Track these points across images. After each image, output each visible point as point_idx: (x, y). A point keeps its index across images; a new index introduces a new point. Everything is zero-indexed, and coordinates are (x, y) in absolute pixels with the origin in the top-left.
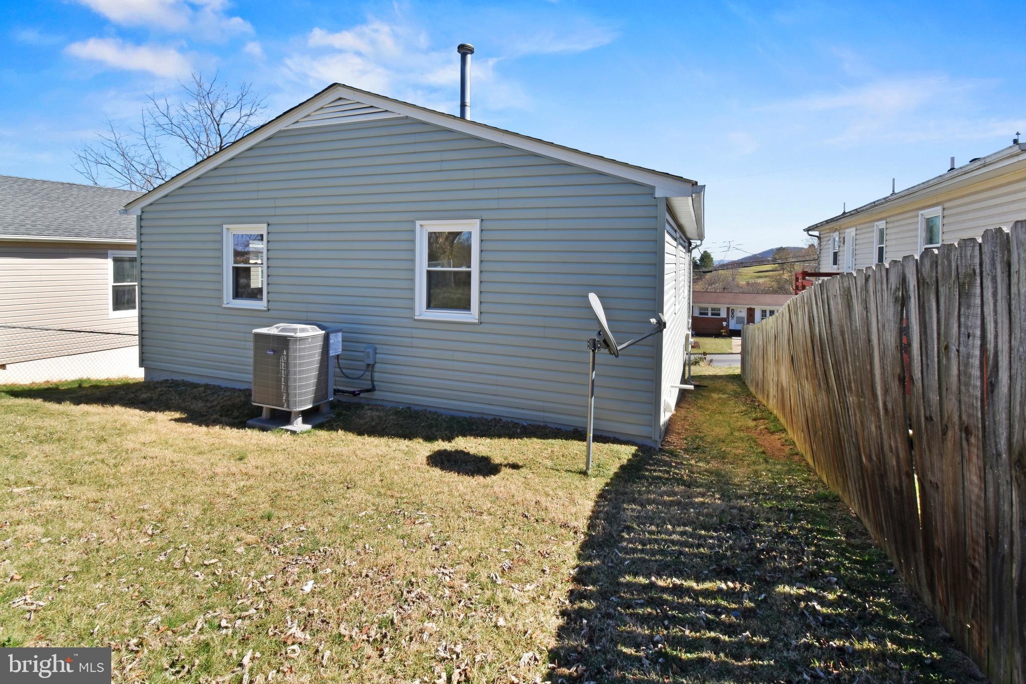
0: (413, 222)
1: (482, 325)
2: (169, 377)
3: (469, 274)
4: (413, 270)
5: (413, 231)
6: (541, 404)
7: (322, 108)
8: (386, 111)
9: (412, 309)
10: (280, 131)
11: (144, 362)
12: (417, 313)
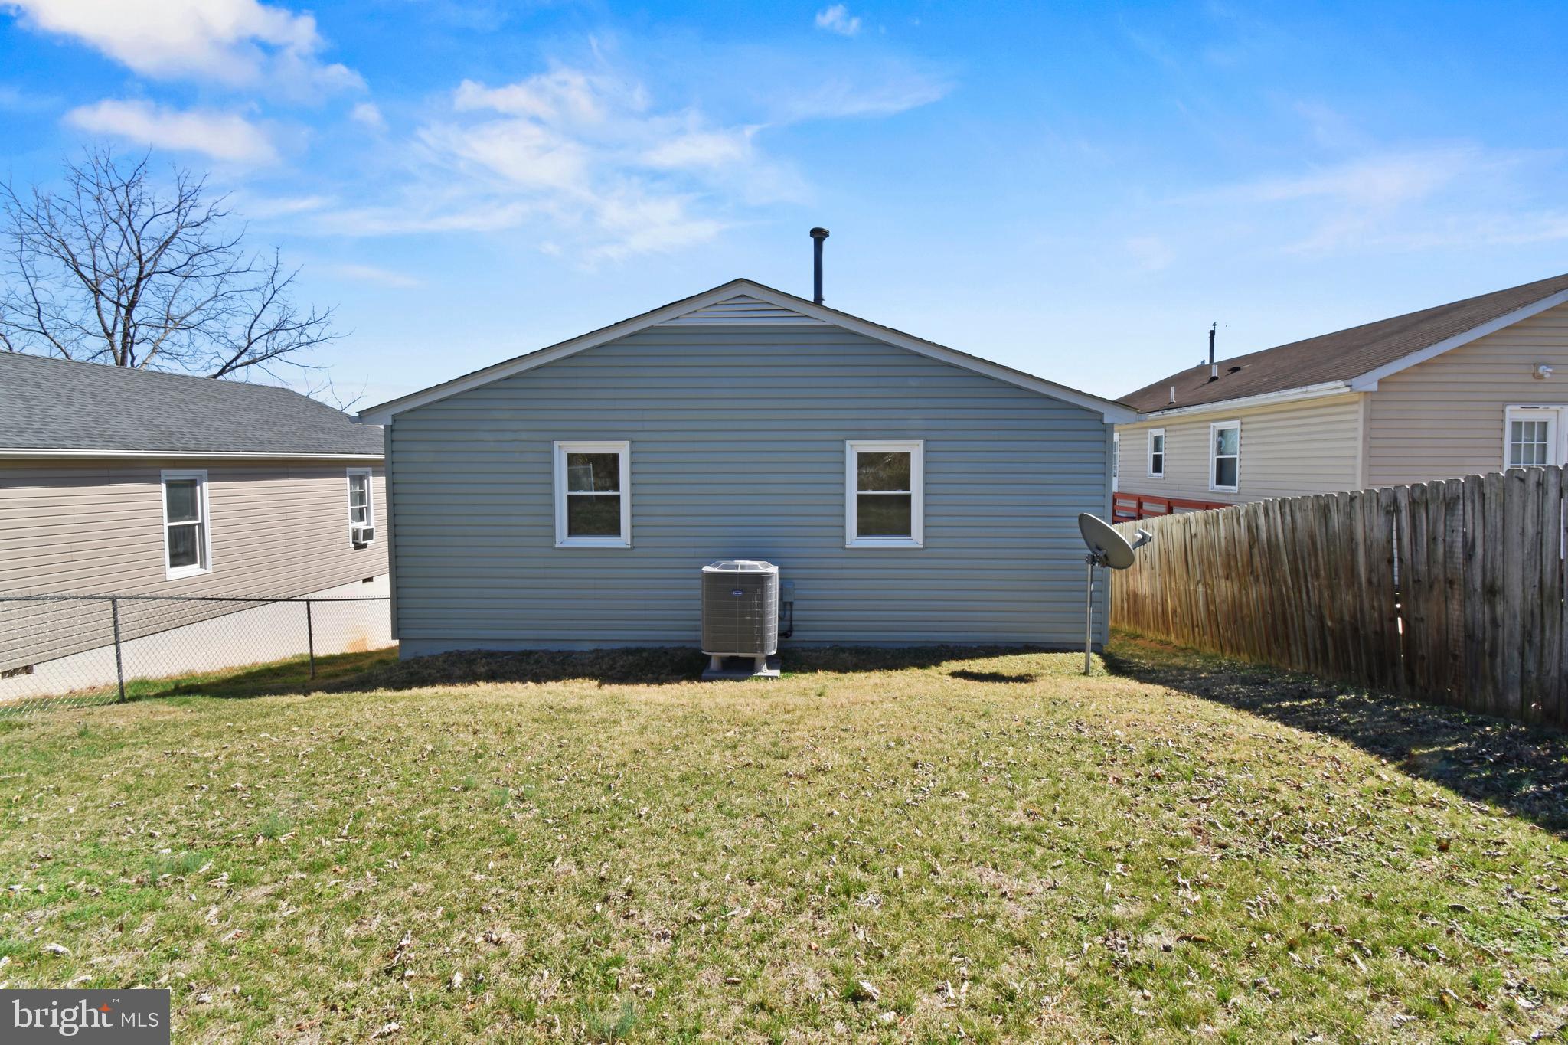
0: (843, 442)
1: (927, 551)
2: (452, 647)
3: (908, 498)
4: (843, 495)
5: (843, 452)
6: (993, 625)
7: (715, 304)
8: (806, 316)
9: (843, 537)
10: (652, 327)
11: (401, 632)
12: (848, 541)
